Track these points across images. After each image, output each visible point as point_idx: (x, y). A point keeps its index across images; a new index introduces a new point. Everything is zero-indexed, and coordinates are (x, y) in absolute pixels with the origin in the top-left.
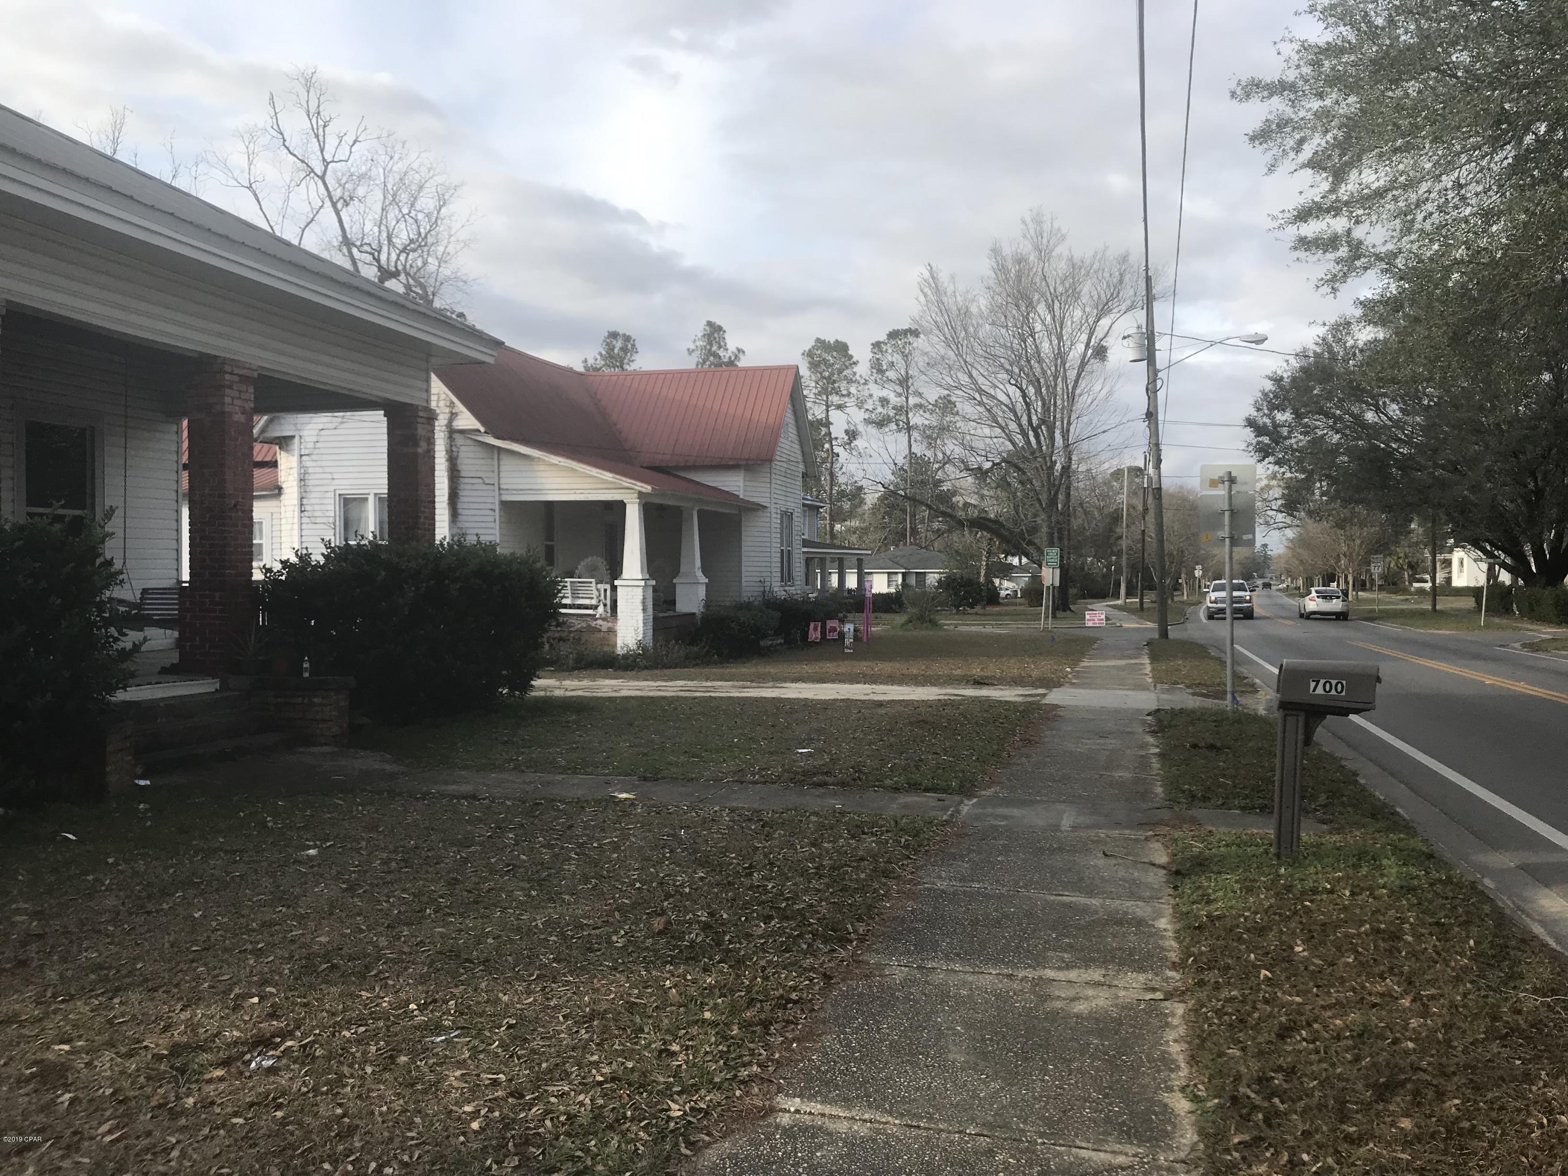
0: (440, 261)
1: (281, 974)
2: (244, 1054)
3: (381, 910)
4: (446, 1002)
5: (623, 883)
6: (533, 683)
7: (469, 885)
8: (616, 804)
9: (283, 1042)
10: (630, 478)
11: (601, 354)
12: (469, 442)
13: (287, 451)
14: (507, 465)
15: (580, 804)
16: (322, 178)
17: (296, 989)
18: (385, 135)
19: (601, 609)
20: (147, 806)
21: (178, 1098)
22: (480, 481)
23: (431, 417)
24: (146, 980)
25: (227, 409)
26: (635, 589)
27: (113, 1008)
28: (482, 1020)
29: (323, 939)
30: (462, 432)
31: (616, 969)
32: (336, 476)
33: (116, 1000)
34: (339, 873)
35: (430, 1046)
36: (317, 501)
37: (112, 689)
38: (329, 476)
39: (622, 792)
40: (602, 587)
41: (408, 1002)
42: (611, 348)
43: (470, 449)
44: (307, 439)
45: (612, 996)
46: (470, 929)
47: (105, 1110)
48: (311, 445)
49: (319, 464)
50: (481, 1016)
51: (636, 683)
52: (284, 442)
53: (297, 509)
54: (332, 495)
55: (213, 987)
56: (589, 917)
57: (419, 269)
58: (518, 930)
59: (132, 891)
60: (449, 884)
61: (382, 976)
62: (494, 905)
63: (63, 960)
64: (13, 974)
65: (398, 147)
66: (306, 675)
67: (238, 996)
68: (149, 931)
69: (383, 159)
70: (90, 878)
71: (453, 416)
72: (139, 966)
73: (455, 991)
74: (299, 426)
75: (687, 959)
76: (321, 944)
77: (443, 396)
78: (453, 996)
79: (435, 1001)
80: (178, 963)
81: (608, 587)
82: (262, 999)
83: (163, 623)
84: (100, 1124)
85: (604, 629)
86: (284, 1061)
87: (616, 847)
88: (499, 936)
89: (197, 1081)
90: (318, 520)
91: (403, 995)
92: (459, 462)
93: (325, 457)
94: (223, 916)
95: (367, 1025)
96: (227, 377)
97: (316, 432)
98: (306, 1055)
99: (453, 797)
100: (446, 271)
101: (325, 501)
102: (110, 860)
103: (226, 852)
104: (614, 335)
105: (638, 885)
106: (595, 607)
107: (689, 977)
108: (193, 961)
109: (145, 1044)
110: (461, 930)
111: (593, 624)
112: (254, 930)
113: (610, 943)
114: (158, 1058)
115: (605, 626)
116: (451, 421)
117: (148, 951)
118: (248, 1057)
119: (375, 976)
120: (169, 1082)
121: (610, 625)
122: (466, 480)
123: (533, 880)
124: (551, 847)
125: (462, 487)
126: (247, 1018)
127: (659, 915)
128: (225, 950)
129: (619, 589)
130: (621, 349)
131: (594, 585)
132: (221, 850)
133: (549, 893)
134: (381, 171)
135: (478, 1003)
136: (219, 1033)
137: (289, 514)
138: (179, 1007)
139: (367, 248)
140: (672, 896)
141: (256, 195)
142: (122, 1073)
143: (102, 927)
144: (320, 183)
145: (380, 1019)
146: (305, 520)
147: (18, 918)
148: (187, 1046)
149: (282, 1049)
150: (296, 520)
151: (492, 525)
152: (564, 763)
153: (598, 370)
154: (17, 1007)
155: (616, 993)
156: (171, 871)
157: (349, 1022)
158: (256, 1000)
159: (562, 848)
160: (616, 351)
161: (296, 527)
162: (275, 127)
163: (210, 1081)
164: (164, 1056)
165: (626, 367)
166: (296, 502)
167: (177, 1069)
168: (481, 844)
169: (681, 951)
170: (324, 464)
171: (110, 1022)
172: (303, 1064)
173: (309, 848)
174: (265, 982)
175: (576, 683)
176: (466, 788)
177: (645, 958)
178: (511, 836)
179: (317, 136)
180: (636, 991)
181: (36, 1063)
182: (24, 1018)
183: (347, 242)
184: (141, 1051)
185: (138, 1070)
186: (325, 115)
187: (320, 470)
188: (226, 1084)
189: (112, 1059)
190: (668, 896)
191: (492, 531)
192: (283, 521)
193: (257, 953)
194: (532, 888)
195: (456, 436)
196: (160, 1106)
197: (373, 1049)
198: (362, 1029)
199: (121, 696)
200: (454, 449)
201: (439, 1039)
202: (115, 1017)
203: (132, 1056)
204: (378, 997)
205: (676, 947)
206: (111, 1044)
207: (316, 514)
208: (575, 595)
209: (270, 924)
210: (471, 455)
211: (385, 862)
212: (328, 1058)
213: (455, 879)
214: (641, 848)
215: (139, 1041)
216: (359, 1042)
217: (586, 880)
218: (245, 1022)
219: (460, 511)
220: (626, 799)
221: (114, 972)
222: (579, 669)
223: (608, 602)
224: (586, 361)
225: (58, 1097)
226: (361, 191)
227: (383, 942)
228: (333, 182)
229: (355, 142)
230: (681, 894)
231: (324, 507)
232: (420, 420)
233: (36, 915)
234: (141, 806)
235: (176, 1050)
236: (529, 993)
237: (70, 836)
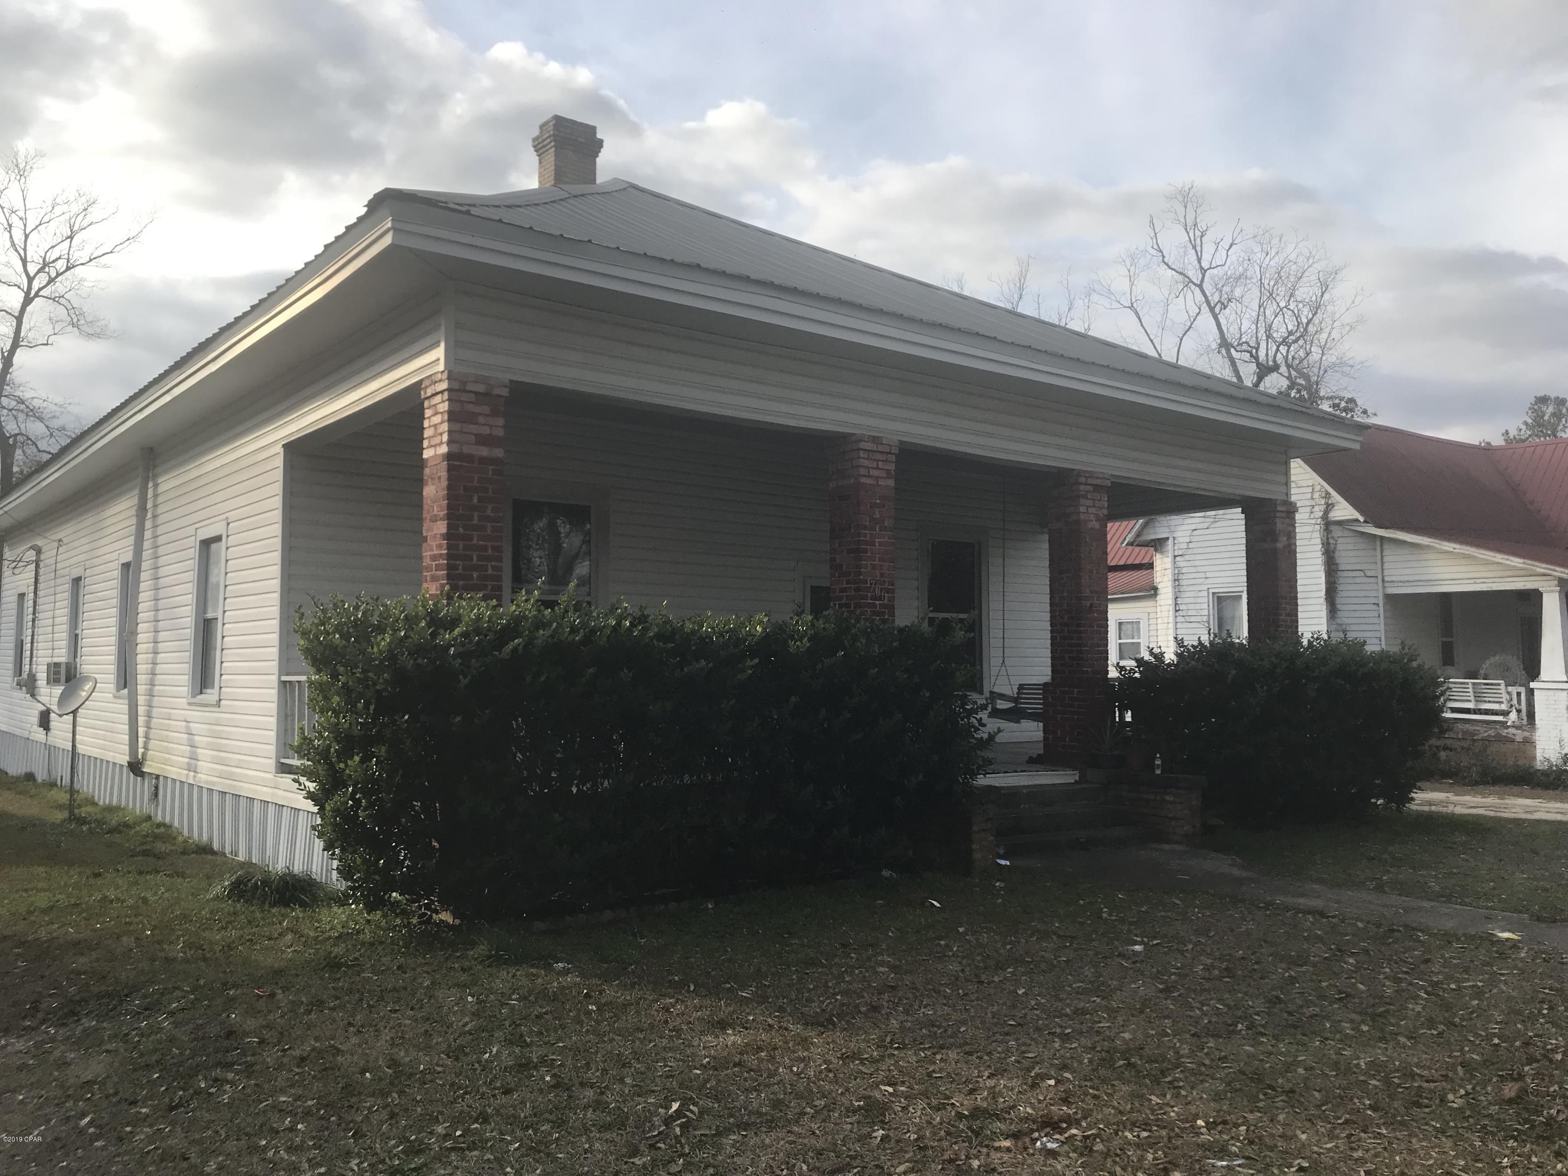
0: (1323, 348)
1: (1081, 1063)
2: (1033, 1131)
3: (1191, 1017)
4: (1237, 1126)
5: (1477, 1035)
6: (1413, 795)
7: (1291, 1007)
8: (1493, 943)
9: (1068, 1128)
10: (1547, 562)
11: (1526, 423)
12: (1346, 533)
13: (1162, 553)
14: (1392, 557)
15: (1448, 938)
16: (1200, 286)
17: (1091, 1080)
18: (1261, 232)
19: (1513, 716)
20: (1002, 885)
21: (968, 1157)
22: (1361, 574)
23: (1291, 510)
24: (966, 1043)
25: (1082, 517)
26: (1558, 693)
27: (935, 1063)
28: (1271, 1154)
29: (1127, 1036)
30: (1340, 523)
31: (1443, 1132)
32: (1208, 575)
33: (938, 1057)
34: (1158, 972)
35: (1209, 1168)
36: (1192, 600)
37: (974, 775)
38: (1203, 575)
39: (1503, 931)
40: (1514, 690)
41: (1196, 1117)
42: (1538, 416)
43: (1348, 540)
44: (1180, 540)
45: (1431, 1162)
46: (1281, 1054)
47: (906, 1152)
48: (1185, 546)
49: (1192, 563)
50: (1272, 1151)
51: (1559, 805)
52: (1158, 544)
53: (1172, 608)
54: (1205, 594)
55: (1018, 1062)
56: (1424, 1067)
57: (1301, 361)
58: (1336, 1065)
59: (973, 960)
60: (1270, 1001)
61: (1176, 1084)
62: (1314, 1033)
63: (907, 1012)
64: (866, 1016)
65: (1275, 241)
66: (1158, 772)
67: (1037, 1075)
68: (977, 999)
69: (1258, 256)
70: (942, 943)
71: (1329, 507)
72: (962, 1029)
73: (1250, 1116)
74: (1172, 528)
75: (1539, 1137)
76: (1124, 1039)
77: (1318, 488)
78: (1246, 1122)
79: (1225, 1122)
80: (994, 1034)
81: (1522, 690)
82: (1058, 1082)
83: (1034, 717)
84: (900, 1164)
85: (1518, 739)
86: (1066, 1147)
87: (1478, 993)
88: (1312, 1068)
89: (987, 1146)
90: (1193, 619)
91: (1193, 1109)
92: (1337, 554)
93: (1198, 557)
94: (1043, 996)
95: (1150, 1131)
96: (1082, 487)
97: (1189, 533)
98: (1086, 1148)
99: (1299, 911)
100: (1330, 358)
101: (1199, 600)
102: (961, 930)
103: (1059, 936)
104: (1543, 400)
105: (1496, 1041)
106: (1505, 713)
107: (1534, 1159)
108: (1007, 1034)
109: (953, 1101)
110: (1271, 1053)
111: (1504, 732)
112: (1067, 1015)
113: (1443, 1100)
114: (960, 1116)
115: (1519, 735)
116: (1326, 512)
117: (972, 1017)
118: (1036, 1135)
119: (1169, 1082)
120: (964, 1141)
121: (1526, 734)
122: (1346, 574)
123: (1366, 1013)
124: (1397, 980)
125: (1341, 580)
126: (1041, 1098)
127: (1514, 1080)
128: (1038, 1029)
129: (1536, 692)
130: (1553, 415)
131: (1503, 687)
132: (1055, 933)
133: (1382, 1030)
134: (1257, 268)
135: (1272, 1136)
136: (1013, 1107)
137: (1165, 614)
138: (986, 1074)
139: (1245, 347)
140: (1538, 1061)
141: (1137, 313)
142: (929, 1123)
143: (942, 989)
144: (1197, 291)
145: (1165, 1127)
146: (1180, 619)
147: (881, 969)
148: (986, 1110)
149: (1066, 1135)
150: (1171, 620)
151: (1376, 621)
152: (1437, 888)
153: (1524, 441)
154: (863, 1045)
155: (1436, 1160)
156: (1008, 947)
157: (1134, 1124)
158: (1052, 1082)
159: (1411, 984)
160: (1546, 418)
161: (1171, 626)
162: (1156, 247)
163: (998, 1149)
164: (966, 1117)
165: (1560, 434)
166: (1170, 601)
167: (973, 1131)
168: (1314, 965)
169: (1533, 1127)
170: (1197, 563)
171: (929, 1075)
172: (1081, 1155)
173: (1136, 943)
174: (1065, 1067)
175: (1479, 800)
176: (1317, 903)
177: (1484, 1127)
178: (1351, 961)
179: (1194, 247)
180: (1462, 1163)
181: (865, 1098)
182: (866, 1056)
183: (1225, 344)
184: (948, 1107)
185: (941, 1124)
186: (1202, 225)
187: (1193, 570)
188: (1012, 1155)
189: (924, 1109)
190: (1531, 1060)
191: (1376, 627)
192: (1159, 621)
193: (1065, 1038)
194: (1363, 1022)
195: (1332, 528)
196: (951, 1161)
197: (1150, 1157)
198: (1145, 1134)
199: (982, 781)
200: (1331, 541)
201: (1220, 1163)
202: (934, 1071)
203: (939, 1110)
204: (1168, 1105)
205: (1526, 1121)
206: (925, 1094)
207: (1190, 613)
208: (1478, 698)
209: (1084, 1012)
210: (1350, 547)
211: (1207, 968)
212: (1106, 1155)
213: (1277, 998)
214: (1509, 998)
215: (949, 1098)
216: (1138, 1146)
217: (1431, 1023)
218: (1040, 1102)
219: (1338, 606)
220: (1508, 939)
221: (942, 1030)
222: (1486, 783)
223: (1524, 707)
224: (1507, 432)
225: (874, 1131)
226: (1238, 292)
227: (1185, 1050)
228: (1211, 287)
229: (1231, 246)
230: (1551, 1061)
231: (1198, 606)
232: (1278, 514)
233: (894, 968)
234: (997, 884)
235: (976, 1113)
236: (1332, 1136)
237: (935, 903)
